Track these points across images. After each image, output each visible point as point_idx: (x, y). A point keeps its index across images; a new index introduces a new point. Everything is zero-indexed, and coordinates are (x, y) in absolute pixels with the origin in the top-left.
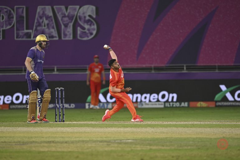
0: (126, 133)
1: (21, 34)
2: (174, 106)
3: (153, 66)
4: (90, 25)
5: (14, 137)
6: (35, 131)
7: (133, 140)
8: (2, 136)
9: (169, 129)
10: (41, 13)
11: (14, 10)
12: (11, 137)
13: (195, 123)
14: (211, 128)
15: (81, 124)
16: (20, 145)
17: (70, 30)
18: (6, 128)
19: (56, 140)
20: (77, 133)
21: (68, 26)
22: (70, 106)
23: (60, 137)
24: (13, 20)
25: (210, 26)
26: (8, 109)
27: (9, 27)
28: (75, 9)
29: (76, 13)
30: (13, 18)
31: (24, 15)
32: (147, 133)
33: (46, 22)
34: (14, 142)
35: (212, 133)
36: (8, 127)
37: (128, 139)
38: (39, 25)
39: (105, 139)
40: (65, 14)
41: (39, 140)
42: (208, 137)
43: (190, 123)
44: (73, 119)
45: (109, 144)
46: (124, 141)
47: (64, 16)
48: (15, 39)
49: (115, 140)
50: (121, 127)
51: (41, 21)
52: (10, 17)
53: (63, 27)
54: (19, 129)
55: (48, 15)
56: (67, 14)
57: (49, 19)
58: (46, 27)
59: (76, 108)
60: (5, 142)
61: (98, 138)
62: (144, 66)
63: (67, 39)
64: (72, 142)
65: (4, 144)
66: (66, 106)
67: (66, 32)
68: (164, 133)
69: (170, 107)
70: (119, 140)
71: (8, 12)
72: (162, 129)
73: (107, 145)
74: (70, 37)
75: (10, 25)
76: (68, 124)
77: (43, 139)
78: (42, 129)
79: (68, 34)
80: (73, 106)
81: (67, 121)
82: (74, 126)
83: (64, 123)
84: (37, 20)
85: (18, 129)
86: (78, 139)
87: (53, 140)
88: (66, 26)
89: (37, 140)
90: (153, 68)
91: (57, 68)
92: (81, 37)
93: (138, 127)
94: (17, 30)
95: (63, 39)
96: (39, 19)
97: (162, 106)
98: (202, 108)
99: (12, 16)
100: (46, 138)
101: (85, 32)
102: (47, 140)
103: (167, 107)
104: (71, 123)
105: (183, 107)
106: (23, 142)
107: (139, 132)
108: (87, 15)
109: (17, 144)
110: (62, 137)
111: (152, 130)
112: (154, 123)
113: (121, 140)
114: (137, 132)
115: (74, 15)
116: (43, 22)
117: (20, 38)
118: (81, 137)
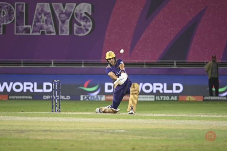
0: (119, 123)
1: (20, 29)
2: (164, 99)
3: (145, 61)
4: (86, 22)
5: (12, 125)
6: (32, 120)
7: (126, 130)
8: (1, 124)
9: (159, 121)
10: (40, 9)
11: (14, 7)
12: (9, 125)
13: (185, 115)
14: (199, 120)
15: (76, 114)
16: (18, 133)
17: (67, 26)
18: (5, 117)
19: (53, 129)
20: (72, 122)
21: (65, 22)
22: (65, 97)
23: (56, 126)
24: (13, 16)
25: (200, 24)
26: (7, 99)
27: (9, 22)
28: (72, 7)
29: (73, 10)
30: (13, 13)
31: (24, 11)
32: (138, 124)
33: (44, 18)
34: (13, 130)
35: (200, 125)
36: (7, 116)
37: (121, 129)
38: (38, 20)
39: (98, 129)
40: (62, 11)
41: (36, 129)
42: (196, 128)
43: (179, 115)
44: (69, 110)
45: (102, 133)
46: (117, 131)
47: (62, 13)
48: (15, 34)
49: (108, 130)
50: (113, 118)
51: (40, 17)
52: (10, 13)
53: (60, 23)
54: (18, 118)
55: (46, 12)
56: (64, 11)
57: (47, 15)
58: (44, 23)
59: (71, 99)
60: (4, 130)
61: (92, 128)
62: (136, 61)
63: (64, 34)
64: (68, 131)
65: (3, 131)
66: (62, 97)
67: (63, 28)
68: (154, 124)
69: (161, 100)
70: (112, 130)
71: (9, 8)
72: (153, 120)
73: (101, 134)
74: (66, 33)
75: (11, 20)
76: (64, 114)
77: (40, 128)
78: (39, 118)
79: (65, 29)
80: (68, 97)
81: (62, 111)
82: (70, 116)
83: (60, 113)
84: (36, 16)
85: (16, 118)
86: (72, 129)
87: (49, 129)
88: (63, 22)
89: (35, 128)
90: (145, 63)
91: (54, 61)
92: (77, 33)
93: (130, 119)
94: (17, 25)
95: (60, 34)
96: (38, 15)
97: (153, 99)
98: (190, 102)
99: (12, 12)
100: (43, 127)
101: (81, 28)
102: (44, 129)
103: (158, 100)
104: (67, 113)
105: (172, 100)
106: (21, 130)
107: (131, 123)
108: (83, 12)
109: (15, 132)
110: (58, 127)
111: (143, 121)
112: (144, 115)
113: (114, 130)
114: (129, 123)
115: (71, 12)
116: (41, 18)
117: (19, 33)
118: (76, 127)
